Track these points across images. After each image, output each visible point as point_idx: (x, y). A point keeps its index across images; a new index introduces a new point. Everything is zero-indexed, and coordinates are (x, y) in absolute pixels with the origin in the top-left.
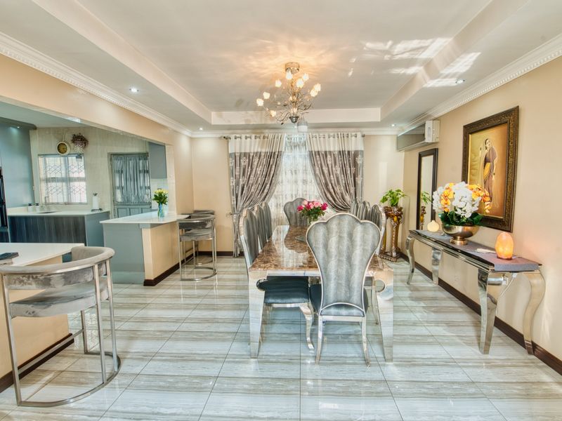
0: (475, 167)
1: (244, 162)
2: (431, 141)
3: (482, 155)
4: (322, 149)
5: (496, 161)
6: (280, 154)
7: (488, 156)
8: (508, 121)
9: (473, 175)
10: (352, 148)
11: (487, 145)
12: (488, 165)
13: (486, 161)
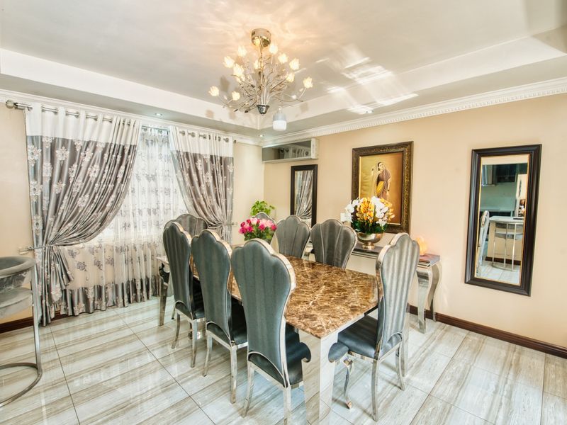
0: (367, 184)
1: (62, 155)
2: (314, 158)
3: (374, 175)
4: (192, 151)
5: (389, 181)
6: (133, 149)
7: (381, 176)
8: (403, 152)
9: (365, 190)
10: (224, 155)
11: (380, 167)
12: (381, 183)
13: (379, 180)
